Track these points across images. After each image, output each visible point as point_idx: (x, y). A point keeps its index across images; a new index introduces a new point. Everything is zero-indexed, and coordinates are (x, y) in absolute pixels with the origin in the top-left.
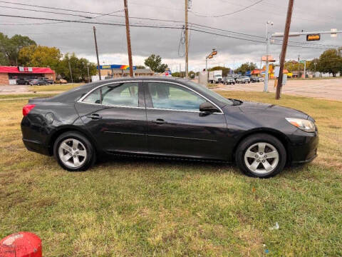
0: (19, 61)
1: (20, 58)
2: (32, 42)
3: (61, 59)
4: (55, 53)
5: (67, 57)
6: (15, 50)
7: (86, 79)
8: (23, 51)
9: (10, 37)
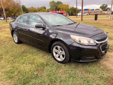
0: (58, 9)
1: (58, 8)
2: (62, 3)
3: (69, 8)
4: (67, 6)
5: (71, 7)
6: (57, 6)
7: (76, 14)
8: (59, 6)
9: (56, 2)
